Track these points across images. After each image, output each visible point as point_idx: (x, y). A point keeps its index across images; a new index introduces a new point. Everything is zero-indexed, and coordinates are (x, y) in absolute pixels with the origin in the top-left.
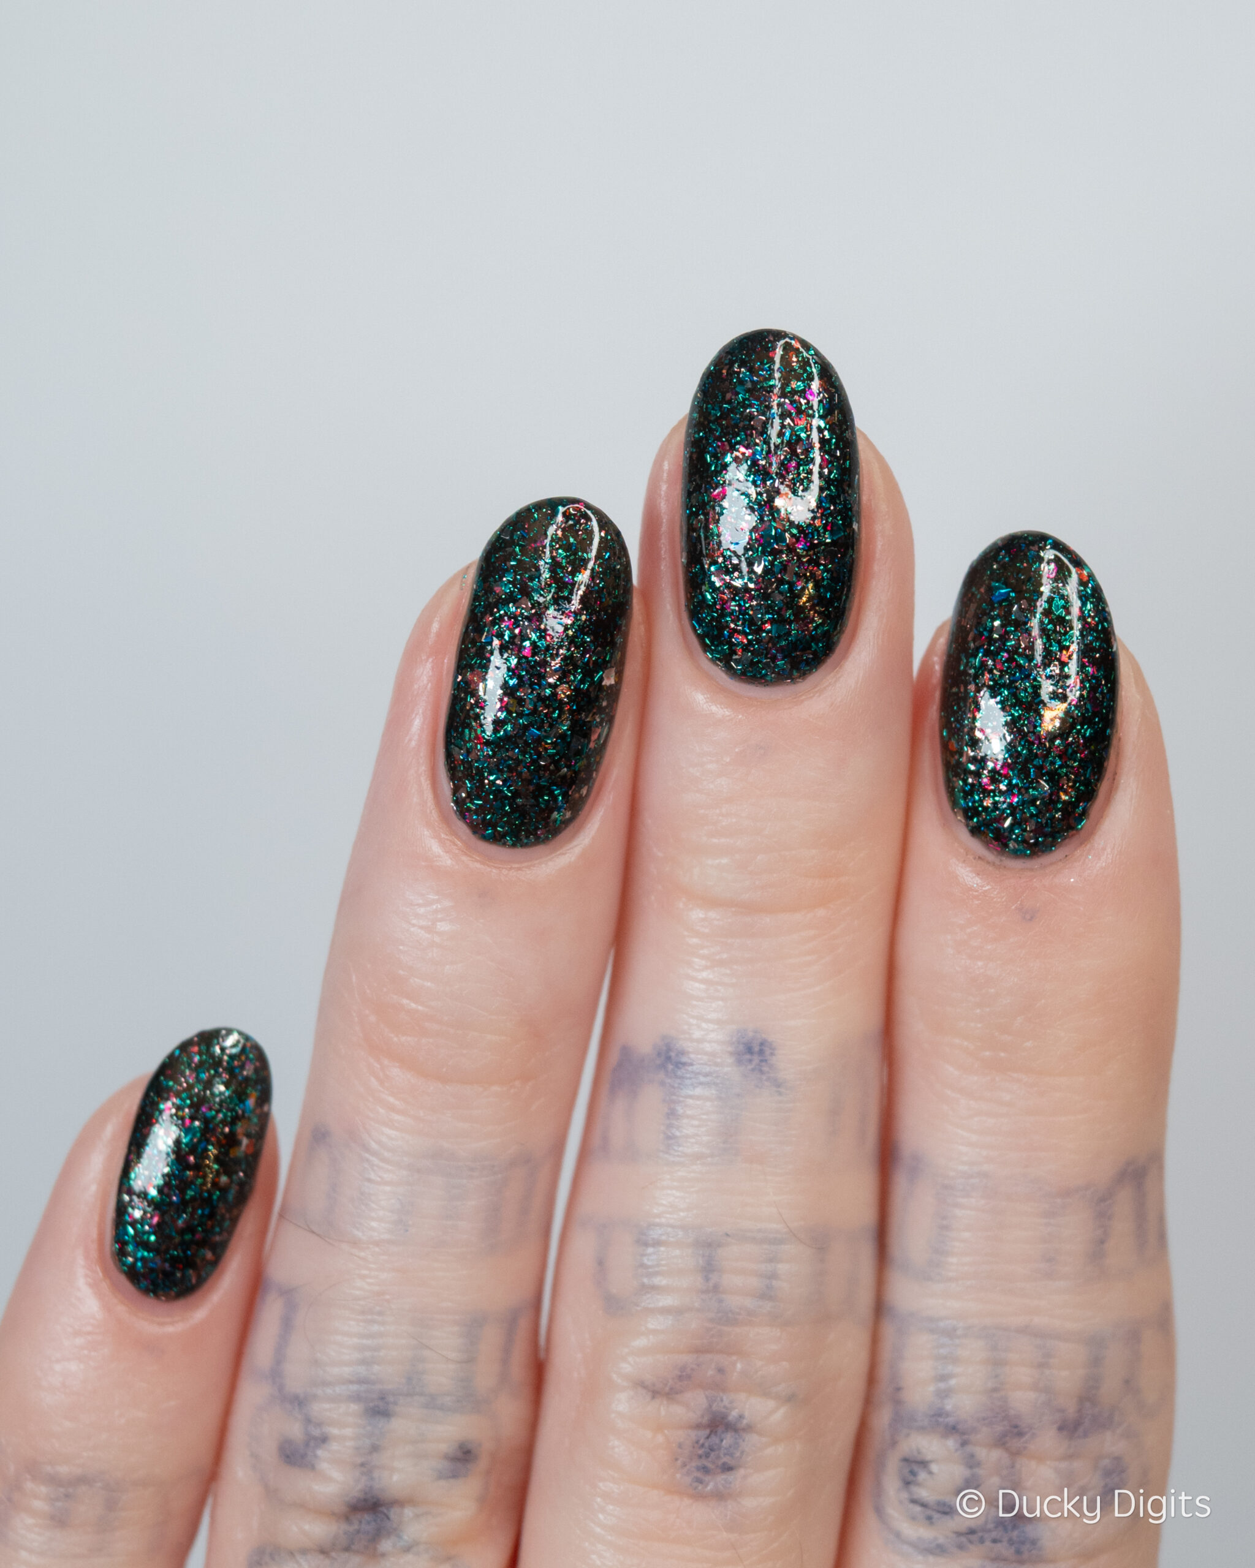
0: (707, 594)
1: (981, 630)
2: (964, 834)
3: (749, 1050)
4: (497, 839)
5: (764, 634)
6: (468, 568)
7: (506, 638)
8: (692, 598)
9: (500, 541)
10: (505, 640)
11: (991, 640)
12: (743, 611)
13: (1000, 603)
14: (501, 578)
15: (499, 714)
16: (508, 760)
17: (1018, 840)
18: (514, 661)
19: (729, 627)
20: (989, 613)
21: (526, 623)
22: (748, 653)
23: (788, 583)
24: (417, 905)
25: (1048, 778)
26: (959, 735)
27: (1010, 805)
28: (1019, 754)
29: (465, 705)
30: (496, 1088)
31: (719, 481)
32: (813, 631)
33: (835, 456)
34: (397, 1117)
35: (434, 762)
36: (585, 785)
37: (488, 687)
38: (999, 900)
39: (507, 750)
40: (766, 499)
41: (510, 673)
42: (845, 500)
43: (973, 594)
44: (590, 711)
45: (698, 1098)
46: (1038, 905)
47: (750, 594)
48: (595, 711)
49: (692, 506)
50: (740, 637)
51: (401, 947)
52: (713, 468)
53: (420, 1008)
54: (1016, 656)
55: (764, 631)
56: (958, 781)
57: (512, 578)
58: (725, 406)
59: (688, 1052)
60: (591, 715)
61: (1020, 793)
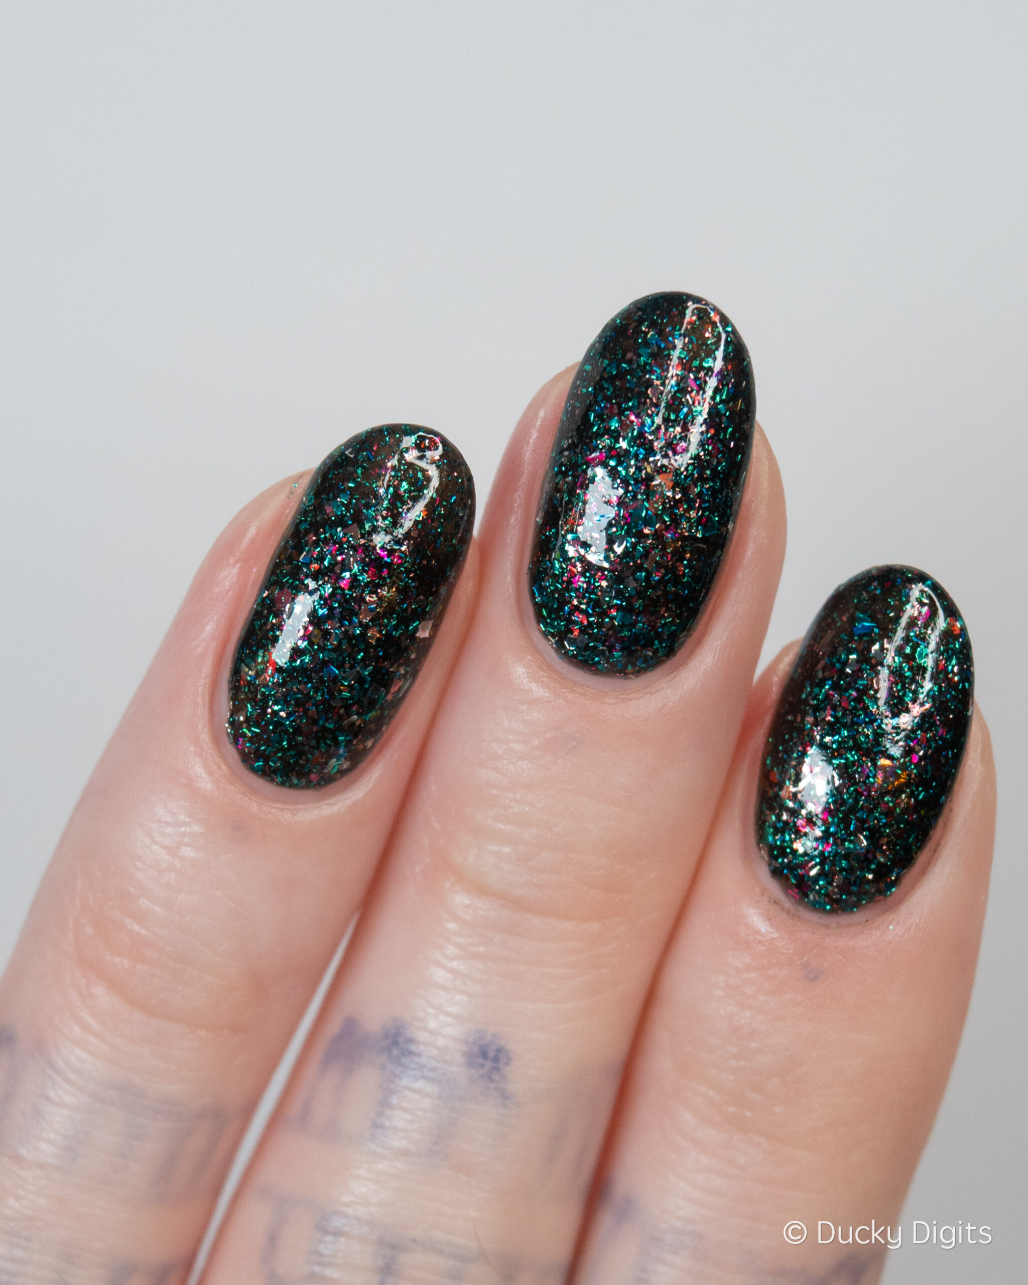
0: (556, 562)
1: (834, 660)
2: (763, 872)
3: (484, 1054)
4: (266, 773)
5: (607, 620)
6: (301, 476)
7: (326, 563)
8: (539, 562)
9: (343, 458)
10: (324, 565)
11: (842, 674)
12: (591, 589)
13: (861, 637)
14: (335, 498)
15: (300, 643)
16: (298, 693)
17: (820, 892)
18: (328, 589)
19: (570, 602)
20: (846, 645)
21: (351, 553)
22: (585, 635)
23: (646, 570)
24: (165, 822)
25: (868, 833)
26: (784, 767)
27: (822, 854)
28: (844, 802)
29: (265, 624)
30: (202, 1033)
31: (598, 445)
32: (659, 627)
33: (728, 447)
34: (92, 1040)
35: (217, 676)
36: (372, 736)
37: (295, 611)
38: (785, 951)
39: (300, 683)
40: (644, 476)
41: (322, 602)
42: (727, 496)
43: (834, 621)
44: (395, 661)
45: (417, 1092)
46: (825, 965)
47: (603, 574)
48: (401, 661)
49: (562, 465)
50: (581, 616)
51: (138, 864)
52: (595, 429)
53: (143, 931)
54: (865, 698)
55: (608, 616)
56: (771, 815)
57: (346, 500)
58: (623, 365)
59: (419, 1042)
60: (395, 666)
61: (835, 843)
